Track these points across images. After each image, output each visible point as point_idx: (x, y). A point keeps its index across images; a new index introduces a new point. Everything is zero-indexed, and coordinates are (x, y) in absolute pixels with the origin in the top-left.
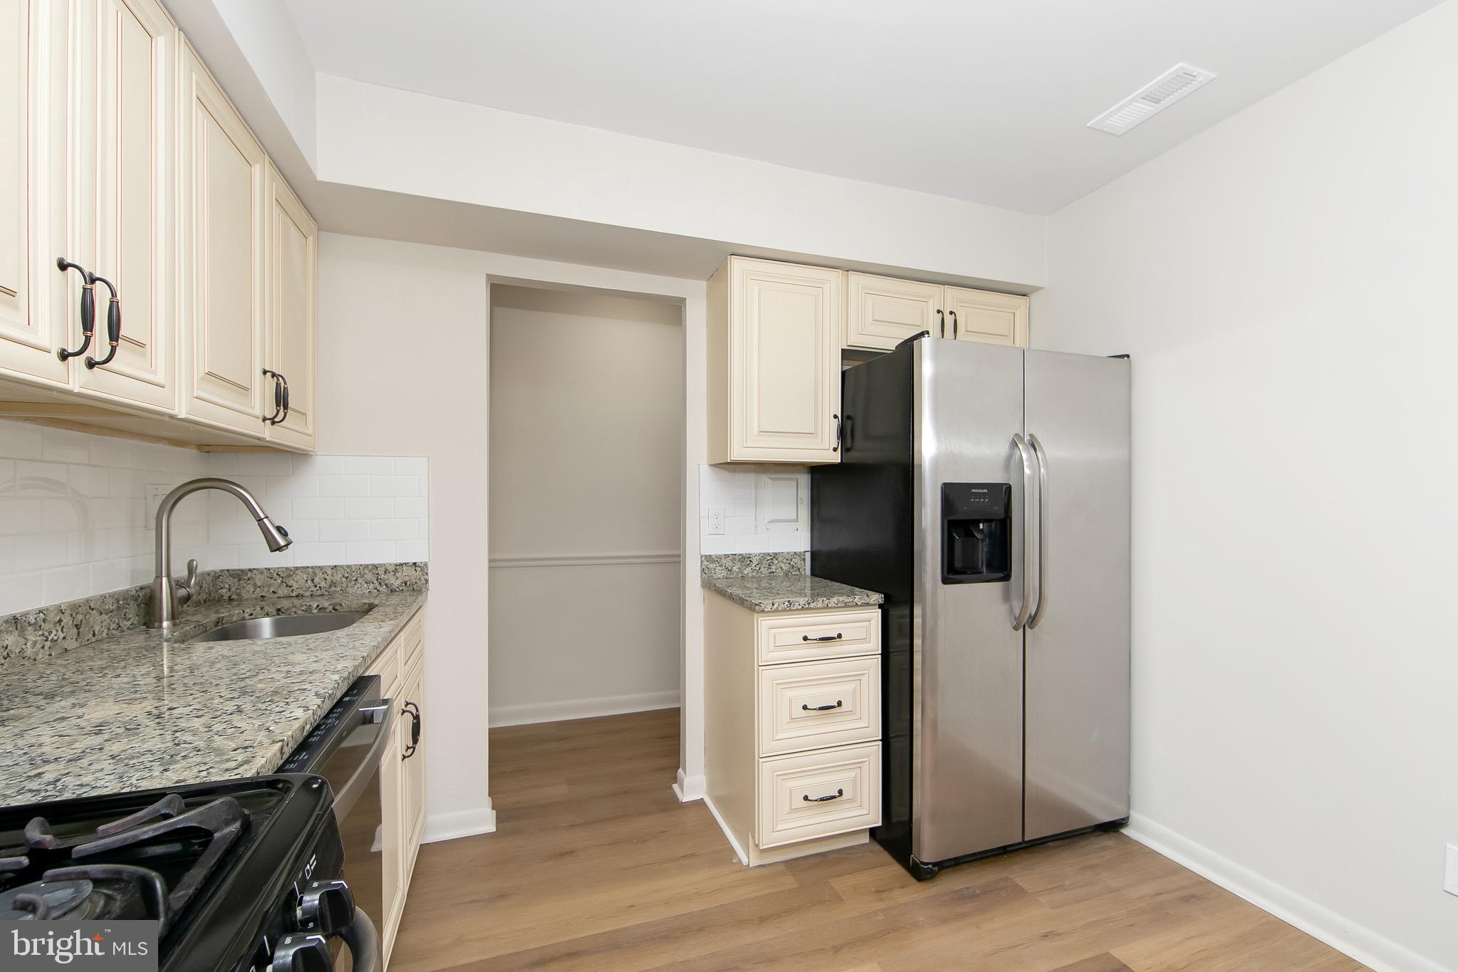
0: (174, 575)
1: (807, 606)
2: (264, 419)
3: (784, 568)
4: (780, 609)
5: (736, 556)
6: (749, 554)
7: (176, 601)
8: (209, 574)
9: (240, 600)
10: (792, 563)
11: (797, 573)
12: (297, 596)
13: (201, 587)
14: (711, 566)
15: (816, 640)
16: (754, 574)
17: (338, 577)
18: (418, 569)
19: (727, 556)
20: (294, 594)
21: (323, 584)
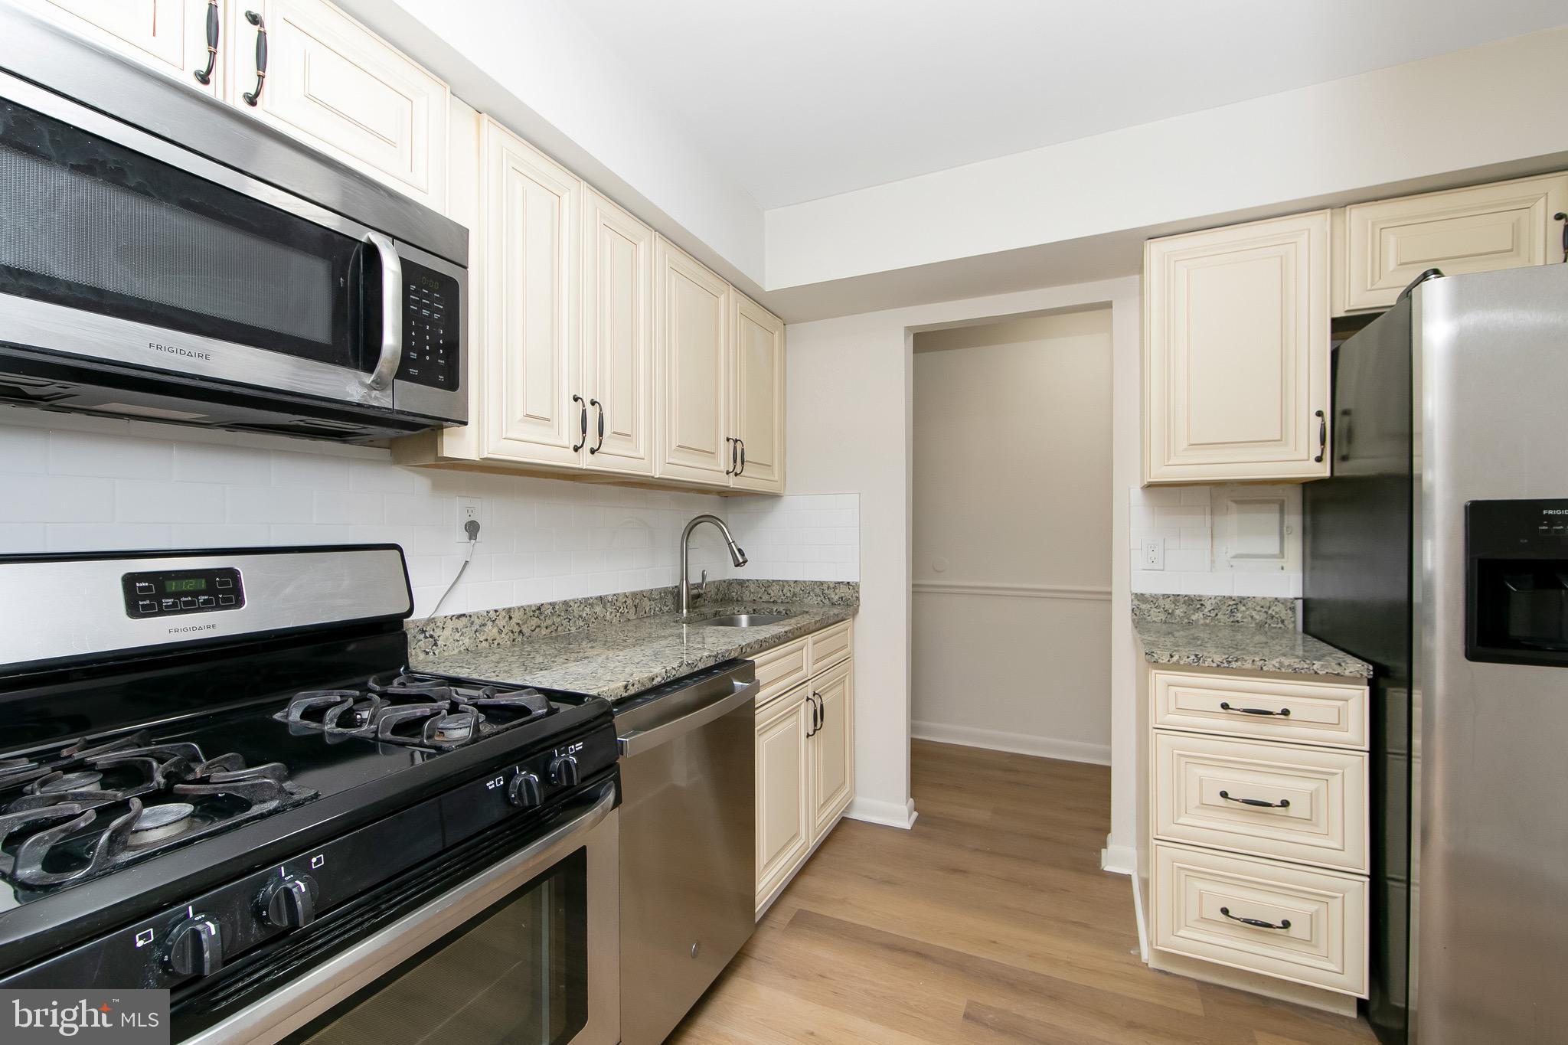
0: (691, 582)
1: (1226, 665)
2: (728, 473)
3: (1257, 617)
4: (1182, 662)
5: (1180, 597)
6: (1199, 596)
7: (690, 599)
8: (725, 582)
9: (742, 601)
10: (1270, 612)
11: (1280, 625)
12: (773, 602)
13: (719, 590)
14: (1143, 606)
15: (1239, 710)
16: (1208, 621)
17: (797, 590)
18: (851, 587)
19: (1166, 596)
20: (772, 600)
21: (788, 595)
